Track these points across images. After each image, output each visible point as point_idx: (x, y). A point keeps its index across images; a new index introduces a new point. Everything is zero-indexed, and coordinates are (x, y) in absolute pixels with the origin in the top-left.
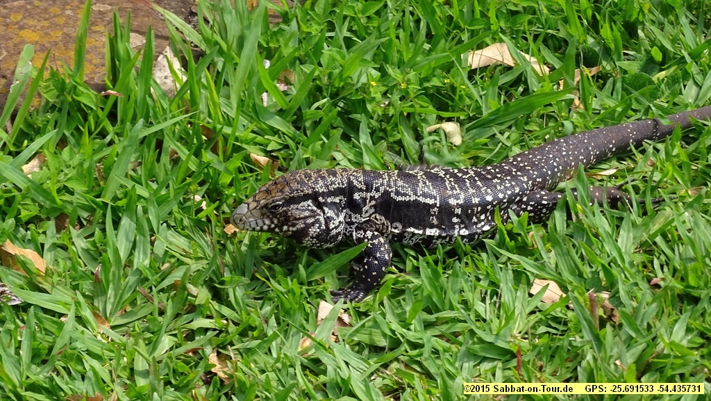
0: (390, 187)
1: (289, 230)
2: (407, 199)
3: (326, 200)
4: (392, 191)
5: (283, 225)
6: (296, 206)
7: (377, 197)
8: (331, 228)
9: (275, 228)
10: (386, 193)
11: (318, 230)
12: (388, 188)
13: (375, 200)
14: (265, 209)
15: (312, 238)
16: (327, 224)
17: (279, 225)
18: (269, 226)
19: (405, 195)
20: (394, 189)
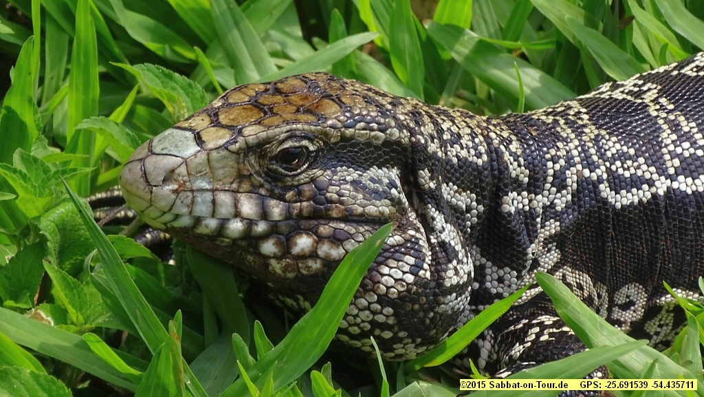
0: (592, 166)
1: (313, 255)
2: (645, 194)
3: (439, 187)
4: (600, 180)
5: (298, 231)
6: (353, 175)
7: (560, 205)
8: (448, 284)
9: (265, 237)
10: (587, 188)
11: (410, 278)
12: (586, 172)
13: (557, 216)
14: (252, 159)
15: (384, 300)
16: (438, 268)
17: (284, 228)
18: (250, 223)
19: (636, 182)
20: (601, 171)
